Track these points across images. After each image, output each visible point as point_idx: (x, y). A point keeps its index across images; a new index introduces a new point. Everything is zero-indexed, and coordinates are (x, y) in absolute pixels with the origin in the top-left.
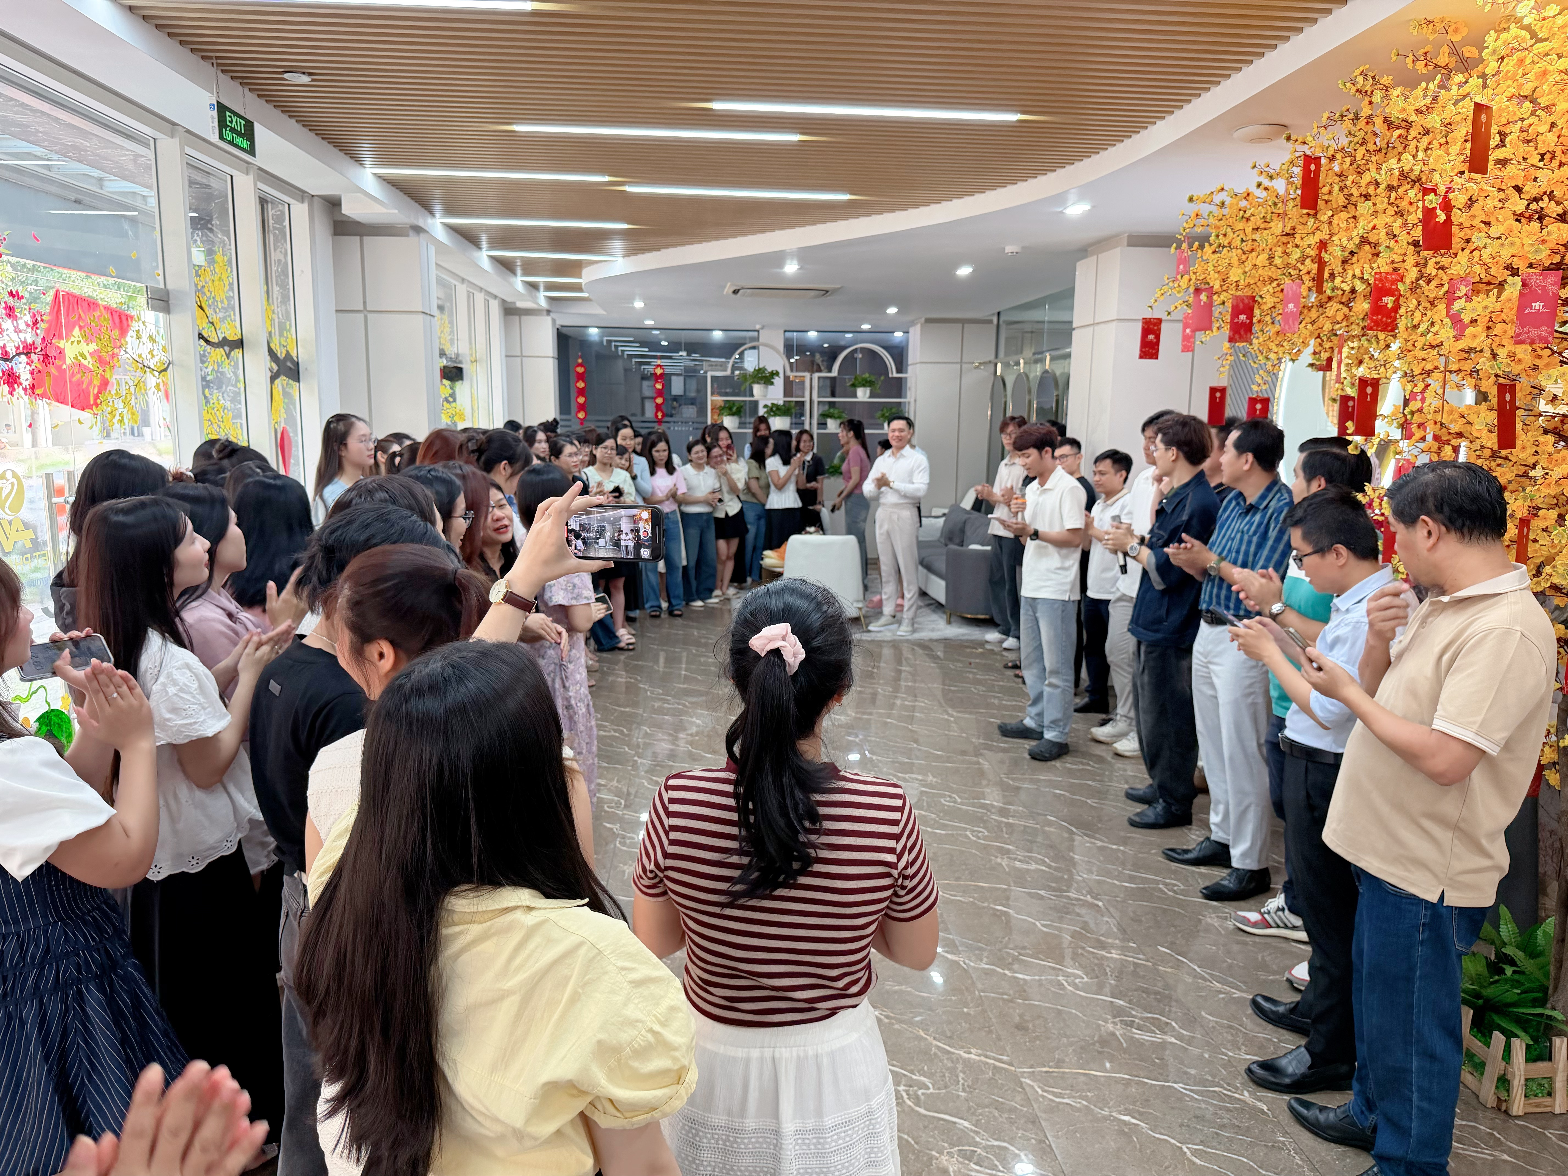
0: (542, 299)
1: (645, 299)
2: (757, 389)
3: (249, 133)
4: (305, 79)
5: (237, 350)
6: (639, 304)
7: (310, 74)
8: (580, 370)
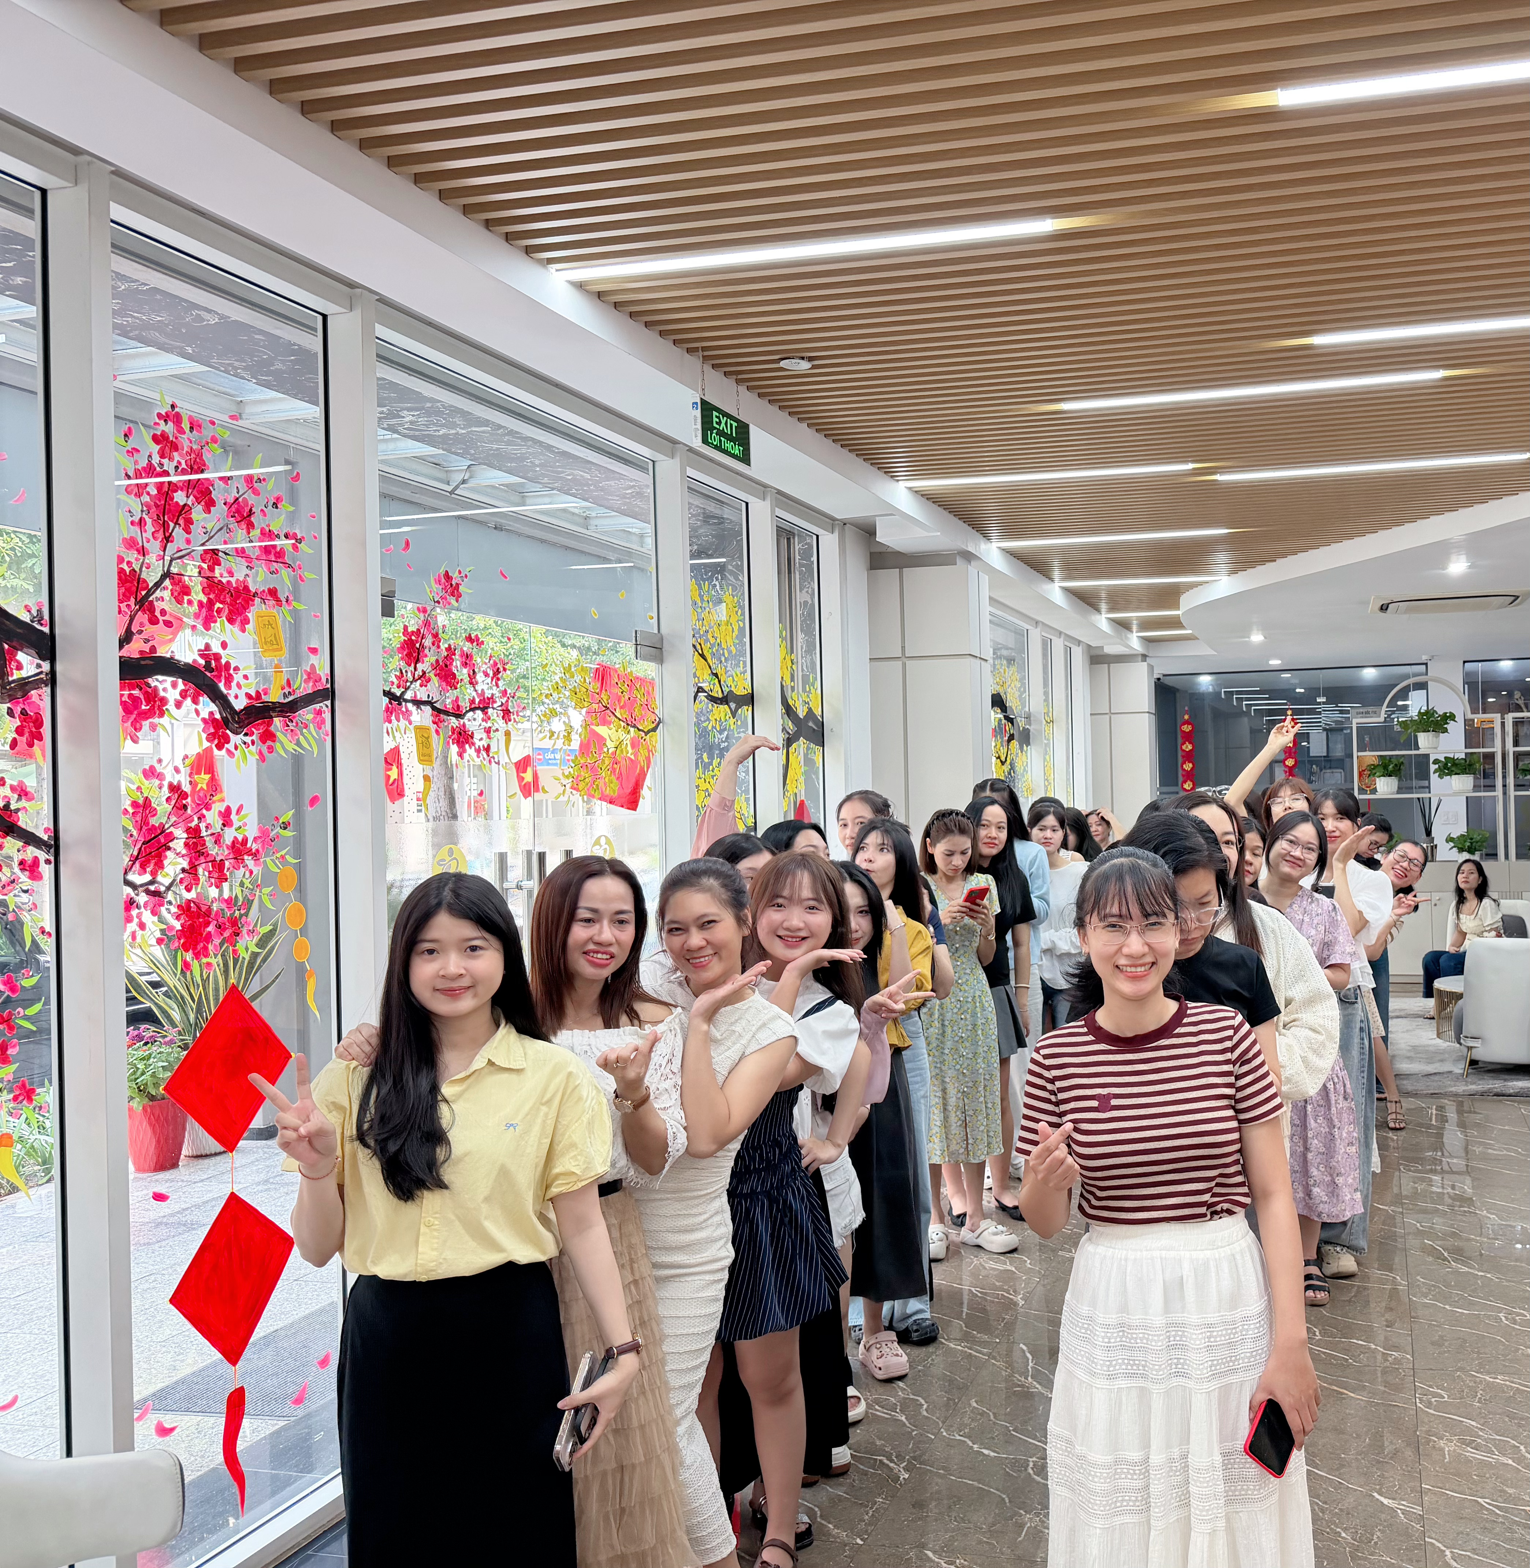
0: (1134, 642)
1: (1265, 628)
2: (1424, 740)
3: (742, 435)
4: (805, 365)
5: (745, 708)
6: (1257, 638)
7: (810, 359)
8: (1187, 728)
